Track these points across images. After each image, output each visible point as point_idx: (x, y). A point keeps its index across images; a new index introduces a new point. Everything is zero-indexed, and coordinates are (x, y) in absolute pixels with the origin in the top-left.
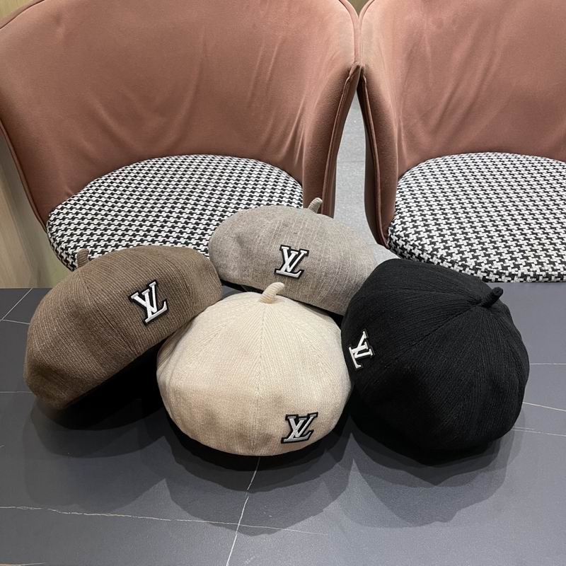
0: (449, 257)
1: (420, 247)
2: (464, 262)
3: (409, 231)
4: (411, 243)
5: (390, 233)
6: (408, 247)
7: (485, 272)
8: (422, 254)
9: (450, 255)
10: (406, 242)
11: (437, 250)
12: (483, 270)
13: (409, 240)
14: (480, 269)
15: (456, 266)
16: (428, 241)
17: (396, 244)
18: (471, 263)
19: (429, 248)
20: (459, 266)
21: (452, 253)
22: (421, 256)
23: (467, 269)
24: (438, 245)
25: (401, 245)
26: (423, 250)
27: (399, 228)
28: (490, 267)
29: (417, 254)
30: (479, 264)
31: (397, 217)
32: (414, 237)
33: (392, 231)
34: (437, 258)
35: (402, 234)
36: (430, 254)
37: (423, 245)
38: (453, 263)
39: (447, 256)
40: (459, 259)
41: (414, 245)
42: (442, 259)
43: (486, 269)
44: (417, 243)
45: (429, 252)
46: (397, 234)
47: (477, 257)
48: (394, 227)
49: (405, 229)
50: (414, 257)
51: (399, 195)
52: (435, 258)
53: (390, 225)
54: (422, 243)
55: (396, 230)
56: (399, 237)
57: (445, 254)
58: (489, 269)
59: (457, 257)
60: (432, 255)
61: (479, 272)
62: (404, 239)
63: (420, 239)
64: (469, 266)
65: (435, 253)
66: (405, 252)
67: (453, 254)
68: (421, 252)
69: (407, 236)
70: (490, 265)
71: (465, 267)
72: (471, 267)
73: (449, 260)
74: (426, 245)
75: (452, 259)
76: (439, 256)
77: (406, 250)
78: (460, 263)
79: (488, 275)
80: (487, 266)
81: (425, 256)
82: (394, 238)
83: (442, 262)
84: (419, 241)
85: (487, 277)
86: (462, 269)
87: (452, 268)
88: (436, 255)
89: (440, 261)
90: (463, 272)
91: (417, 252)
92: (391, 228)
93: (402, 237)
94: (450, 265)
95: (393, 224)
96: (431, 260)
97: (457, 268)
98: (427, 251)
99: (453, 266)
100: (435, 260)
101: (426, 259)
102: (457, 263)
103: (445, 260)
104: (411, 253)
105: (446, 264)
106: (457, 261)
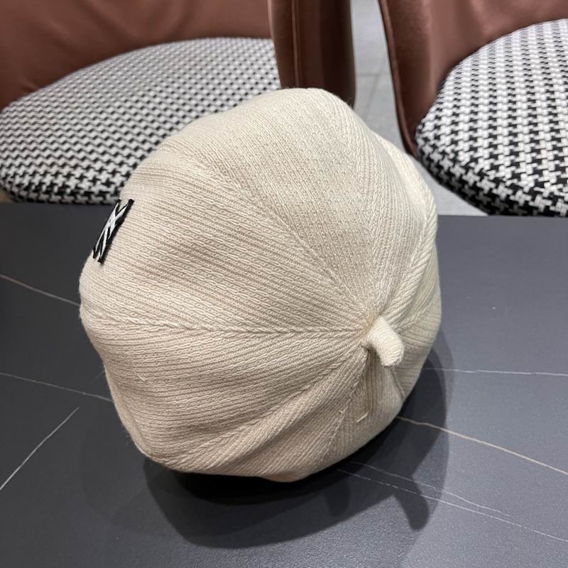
0: (494, 172)
1: (452, 156)
2: (515, 181)
3: (443, 130)
4: (441, 149)
5: (417, 134)
6: (436, 157)
7: (549, 198)
8: (454, 166)
9: (495, 168)
10: (434, 147)
11: (475, 160)
12: (546, 194)
13: (438, 144)
14: (541, 193)
15: (501, 187)
16: (466, 146)
17: (423, 153)
18: (527, 182)
19: (464, 158)
20: (506, 187)
21: (499, 166)
22: (452, 170)
23: (519, 193)
24: (481, 152)
25: (427, 153)
26: (455, 161)
27: (429, 126)
28: (560, 190)
29: (446, 168)
30: (541, 185)
31: (433, 109)
33: (420, 132)
34: (474, 173)
35: (431, 135)
36: (464, 167)
37: (456, 153)
38: (497, 181)
39: (491, 170)
40: (509, 176)
41: (444, 153)
42: (482, 175)
43: (552, 193)
44: (448, 150)
45: (464, 164)
46: (426, 135)
47: (540, 173)
48: (424, 125)
49: (437, 127)
50: (442, 172)
52: (470, 174)
53: (419, 122)
54: (457, 149)
55: (424, 130)
56: (426, 140)
57: (487, 167)
58: (557, 193)
59: (505, 173)
60: (467, 168)
61: (538, 198)
62: (432, 142)
63: (456, 143)
64: (522, 188)
65: (472, 165)
66: (433, 165)
67: (501, 168)
68: (451, 164)
69: (437, 138)
70: (560, 186)
71: (515, 188)
72: (526, 190)
73: (492, 178)
74: (461, 153)
75: (498, 175)
76: (477, 170)
77: (433, 161)
78: (509, 183)
79: (554, 204)
80: (554, 189)
81: (458, 171)
82: (420, 142)
83: (481, 180)
84: (453, 146)
85: (552, 208)
86: (510, 192)
87: (495, 191)
88: (473, 169)
89: (477, 178)
90: (512, 198)
91: (446, 164)
92: (420, 127)
93: (429, 140)
94: (493, 185)
95: (423, 121)
96: (464, 178)
97: (502, 191)
98: (460, 162)
99: (497, 187)
100: (471, 178)
101: (458, 175)
102: (505, 182)
103: (486, 178)
104: (440, 167)
105: (486, 184)
106: (504, 180)
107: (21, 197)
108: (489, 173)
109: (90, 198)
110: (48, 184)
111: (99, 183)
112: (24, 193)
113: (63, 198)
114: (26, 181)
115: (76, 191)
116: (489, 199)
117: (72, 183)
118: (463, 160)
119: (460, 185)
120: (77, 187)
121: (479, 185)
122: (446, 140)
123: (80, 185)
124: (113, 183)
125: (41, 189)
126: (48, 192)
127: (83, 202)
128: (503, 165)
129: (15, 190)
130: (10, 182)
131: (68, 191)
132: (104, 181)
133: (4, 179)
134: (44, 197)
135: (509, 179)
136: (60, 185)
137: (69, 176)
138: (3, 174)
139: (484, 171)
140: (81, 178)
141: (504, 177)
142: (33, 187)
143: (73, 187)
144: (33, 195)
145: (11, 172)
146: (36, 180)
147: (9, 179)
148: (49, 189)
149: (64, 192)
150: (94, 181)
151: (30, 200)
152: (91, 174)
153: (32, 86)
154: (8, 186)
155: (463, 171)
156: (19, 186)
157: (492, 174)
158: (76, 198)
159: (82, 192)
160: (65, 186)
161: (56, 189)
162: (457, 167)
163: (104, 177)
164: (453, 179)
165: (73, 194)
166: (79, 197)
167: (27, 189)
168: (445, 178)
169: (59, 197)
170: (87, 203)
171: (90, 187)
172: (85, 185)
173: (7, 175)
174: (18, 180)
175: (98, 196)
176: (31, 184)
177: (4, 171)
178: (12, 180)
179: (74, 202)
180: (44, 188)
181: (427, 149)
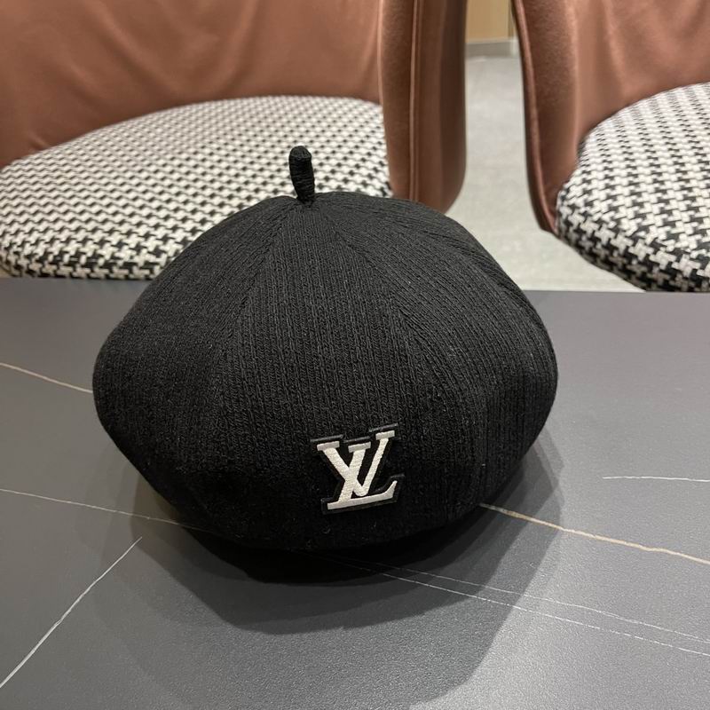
0: (672, 241)
1: (612, 224)
2: (703, 252)
3: (596, 194)
4: (596, 218)
5: (559, 202)
6: (589, 227)
8: (616, 237)
9: (675, 237)
10: (586, 215)
11: (646, 229)
13: (592, 211)
15: (684, 260)
16: (630, 213)
17: (568, 224)
19: (630, 226)
20: (691, 259)
21: (679, 234)
22: (613, 242)
24: (651, 220)
25: (575, 224)
26: (616, 230)
27: (576, 191)
29: (604, 241)
31: (578, 172)
32: (603, 206)
33: (564, 198)
34: (645, 244)
35: (580, 202)
36: (630, 237)
37: (618, 221)
38: (678, 253)
39: (668, 239)
40: (694, 246)
41: (600, 222)
42: (656, 246)
44: (606, 217)
45: (629, 233)
46: (571, 202)
48: (568, 191)
49: (587, 192)
50: (599, 246)
51: (594, 140)
52: (640, 245)
53: (561, 188)
54: (617, 216)
55: (569, 196)
56: (573, 207)
57: (663, 236)
59: (689, 242)
60: (635, 238)
62: (582, 210)
63: (615, 209)
65: (642, 234)
66: (584, 238)
67: (681, 237)
68: (612, 234)
69: (589, 204)
71: (704, 260)
73: (671, 249)
74: (624, 221)
75: (678, 245)
76: (649, 240)
77: (585, 232)
78: (694, 254)
81: (621, 242)
82: (565, 211)
83: (655, 253)
84: (612, 213)
86: (697, 265)
87: (675, 266)
88: (643, 239)
89: (650, 250)
90: (700, 273)
91: (605, 235)
92: (563, 193)
93: (579, 208)
94: (673, 258)
95: (567, 186)
96: (631, 250)
97: (686, 266)
98: (625, 231)
99: (678, 261)
100: (641, 250)
101: (622, 248)
102: (689, 253)
103: (662, 249)
104: (595, 239)
105: (663, 257)
106: (688, 250)
107: (30, 272)
108: (665, 243)
109: (131, 272)
110: (73, 253)
111: (144, 251)
112: (35, 267)
113: (92, 271)
114: (40, 251)
115: (112, 261)
116: (667, 277)
117: (107, 252)
118: (629, 229)
119: (625, 261)
120: (113, 257)
121: (652, 258)
122: (601, 206)
123: (117, 255)
124: (165, 252)
125: (61, 260)
126: (71, 264)
127: (122, 277)
128: (684, 233)
129: (23, 262)
130: (17, 253)
131: (101, 262)
132: (151, 249)
133: (7, 249)
134: (65, 270)
135: (695, 250)
136: (90, 254)
137: (102, 243)
138: (6, 243)
139: (658, 241)
140: (120, 245)
141: (688, 247)
142: (51, 258)
143: (108, 257)
144: (49, 269)
145: (19, 240)
146: (55, 249)
147: (15, 248)
148: (73, 259)
149: (96, 263)
150: (138, 248)
151: (44, 275)
152: (133, 241)
153: (41, 142)
154: (12, 258)
155: (630, 243)
156: (29, 257)
157: (671, 245)
158: (111, 272)
159: (120, 263)
160: (96, 256)
161: (83, 260)
162: (620, 237)
163: (151, 244)
164: (615, 254)
165: (108, 265)
166: (115, 269)
167: (41, 260)
168: (603, 253)
169: (87, 270)
170: (127, 278)
171: (132, 257)
172: (125, 254)
173: (11, 244)
174: (28, 249)
175: (141, 268)
176: (46, 253)
177: (8, 238)
178: (20, 249)
179: (107, 277)
180: (66, 258)
181: (576, 219)
